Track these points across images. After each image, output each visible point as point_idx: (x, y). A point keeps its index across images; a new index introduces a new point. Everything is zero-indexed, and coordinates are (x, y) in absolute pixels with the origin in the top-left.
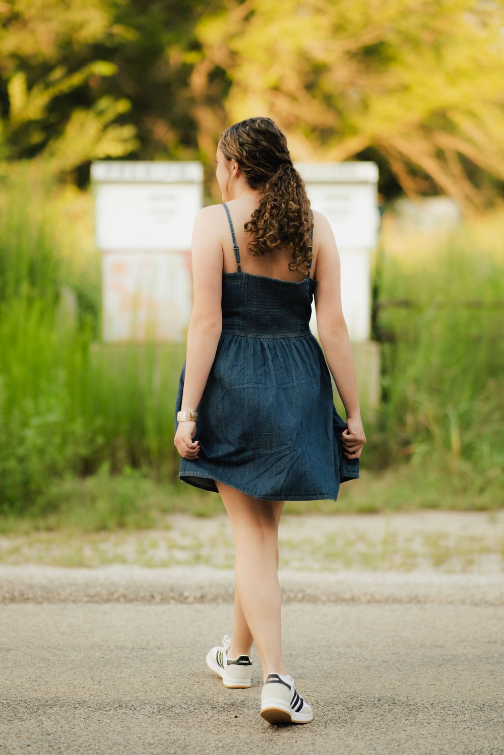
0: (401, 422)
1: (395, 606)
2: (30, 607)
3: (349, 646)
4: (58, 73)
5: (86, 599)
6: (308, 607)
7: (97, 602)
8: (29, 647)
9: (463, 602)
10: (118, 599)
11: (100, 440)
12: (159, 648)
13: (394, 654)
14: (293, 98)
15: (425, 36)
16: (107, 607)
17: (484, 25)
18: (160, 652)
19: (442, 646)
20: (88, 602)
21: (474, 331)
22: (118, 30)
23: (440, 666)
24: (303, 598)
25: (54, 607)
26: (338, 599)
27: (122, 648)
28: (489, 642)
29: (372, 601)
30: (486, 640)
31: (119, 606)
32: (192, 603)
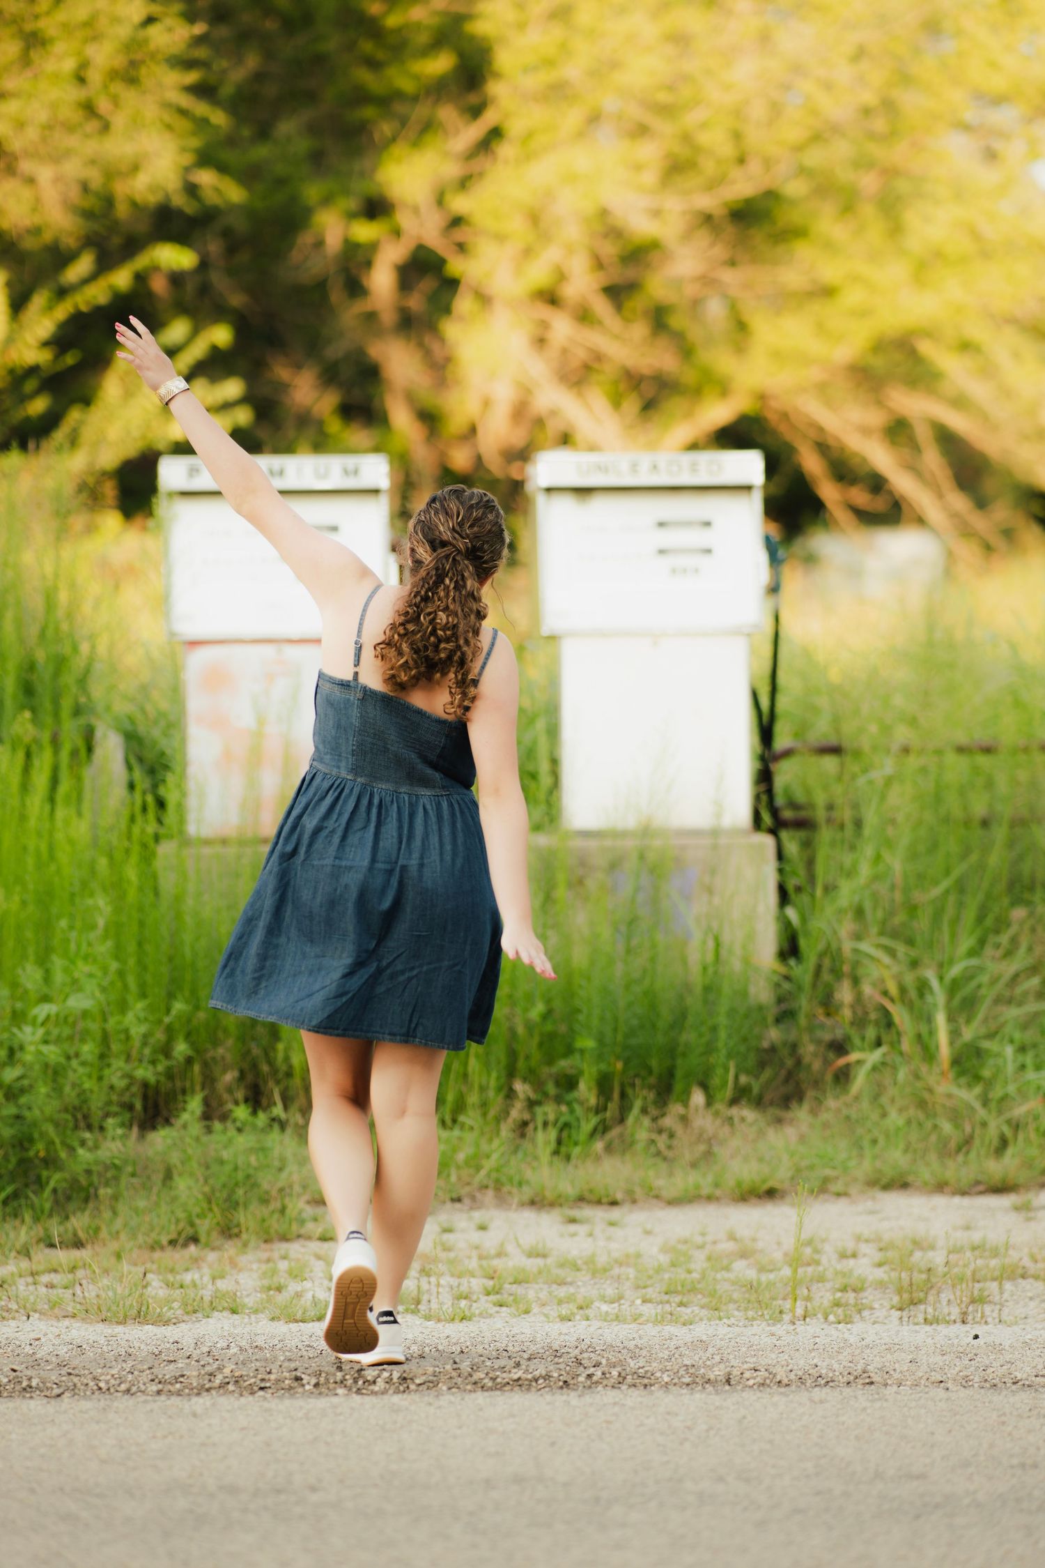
0: (828, 1004)
1: (818, 1394)
2: (35, 1406)
3: (721, 1479)
4: (83, 265)
5: (154, 1387)
6: (633, 1397)
7: (179, 1393)
8: (32, 1491)
9: (966, 1383)
10: (224, 1384)
11: (181, 1048)
12: (313, 1489)
13: (818, 1493)
14: (584, 316)
15: (869, 182)
16: (200, 1403)
17: (991, 156)
18: (314, 1498)
19: (922, 1476)
20: (159, 1392)
21: (979, 808)
22: (206, 178)
23: (918, 1517)
24: (622, 1379)
25: (85, 1405)
26: (696, 1380)
27: (233, 1490)
28: (1023, 1466)
29: (771, 1382)
30: (1015, 1461)
31: (226, 1402)
32: (384, 1392)
